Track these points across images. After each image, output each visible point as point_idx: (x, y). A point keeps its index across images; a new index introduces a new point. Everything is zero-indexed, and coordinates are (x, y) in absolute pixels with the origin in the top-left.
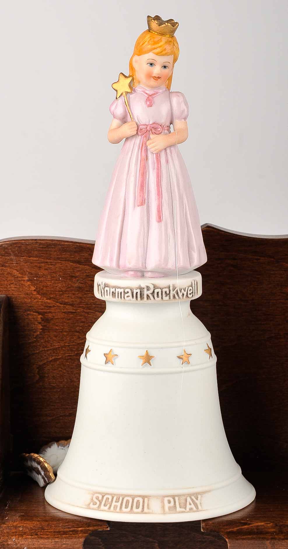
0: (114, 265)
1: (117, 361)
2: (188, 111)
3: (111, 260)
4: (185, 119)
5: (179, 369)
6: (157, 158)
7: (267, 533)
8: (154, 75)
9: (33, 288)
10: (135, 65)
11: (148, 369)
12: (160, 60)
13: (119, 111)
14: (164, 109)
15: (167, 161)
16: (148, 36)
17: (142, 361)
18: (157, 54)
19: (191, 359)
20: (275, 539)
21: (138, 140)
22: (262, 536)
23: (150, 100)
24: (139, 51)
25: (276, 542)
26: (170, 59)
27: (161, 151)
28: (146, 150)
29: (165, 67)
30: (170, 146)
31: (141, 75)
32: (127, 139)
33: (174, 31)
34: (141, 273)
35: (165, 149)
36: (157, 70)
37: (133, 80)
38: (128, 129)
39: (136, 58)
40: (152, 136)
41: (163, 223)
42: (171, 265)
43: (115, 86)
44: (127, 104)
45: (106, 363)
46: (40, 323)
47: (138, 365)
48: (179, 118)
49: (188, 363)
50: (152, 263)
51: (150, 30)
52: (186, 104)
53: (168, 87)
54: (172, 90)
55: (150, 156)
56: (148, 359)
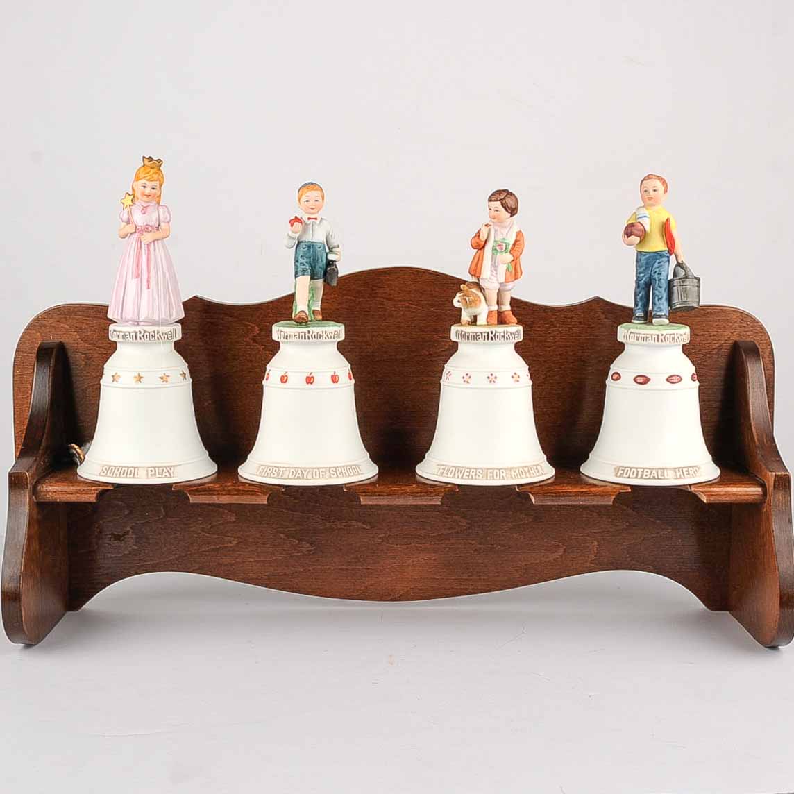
0: (119, 318)
1: (120, 380)
2: (170, 218)
3: (117, 314)
4: (168, 222)
5: (160, 386)
6: (148, 248)
7: (215, 491)
8: (146, 194)
9: (78, 337)
10: (135, 188)
11: (140, 385)
12: (150, 184)
13: (125, 217)
14: (154, 216)
15: (155, 250)
16: (142, 169)
17: (135, 380)
18: (147, 180)
19: (169, 379)
20: (219, 494)
21: (135, 236)
22: (211, 493)
23: (144, 211)
24: (137, 179)
25: (220, 496)
26: (157, 183)
27: (151, 243)
28: (141, 242)
29: (153, 189)
30: (158, 240)
31: (138, 194)
32: (131, 234)
33: (160, 166)
34: (137, 323)
35: (154, 241)
36: (148, 191)
37: (134, 197)
38: (130, 229)
39: (135, 183)
40: (144, 233)
41: (150, 290)
42: (156, 318)
43: (123, 201)
44: (130, 212)
45: (113, 381)
46: (83, 360)
47: (133, 383)
48: (164, 222)
49: (167, 381)
50: (143, 316)
51: (144, 165)
52: (169, 213)
53: (158, 203)
54: (161, 204)
55: (143, 246)
56: (140, 378)
